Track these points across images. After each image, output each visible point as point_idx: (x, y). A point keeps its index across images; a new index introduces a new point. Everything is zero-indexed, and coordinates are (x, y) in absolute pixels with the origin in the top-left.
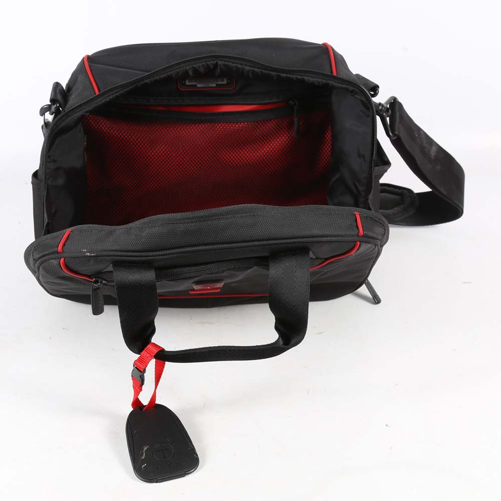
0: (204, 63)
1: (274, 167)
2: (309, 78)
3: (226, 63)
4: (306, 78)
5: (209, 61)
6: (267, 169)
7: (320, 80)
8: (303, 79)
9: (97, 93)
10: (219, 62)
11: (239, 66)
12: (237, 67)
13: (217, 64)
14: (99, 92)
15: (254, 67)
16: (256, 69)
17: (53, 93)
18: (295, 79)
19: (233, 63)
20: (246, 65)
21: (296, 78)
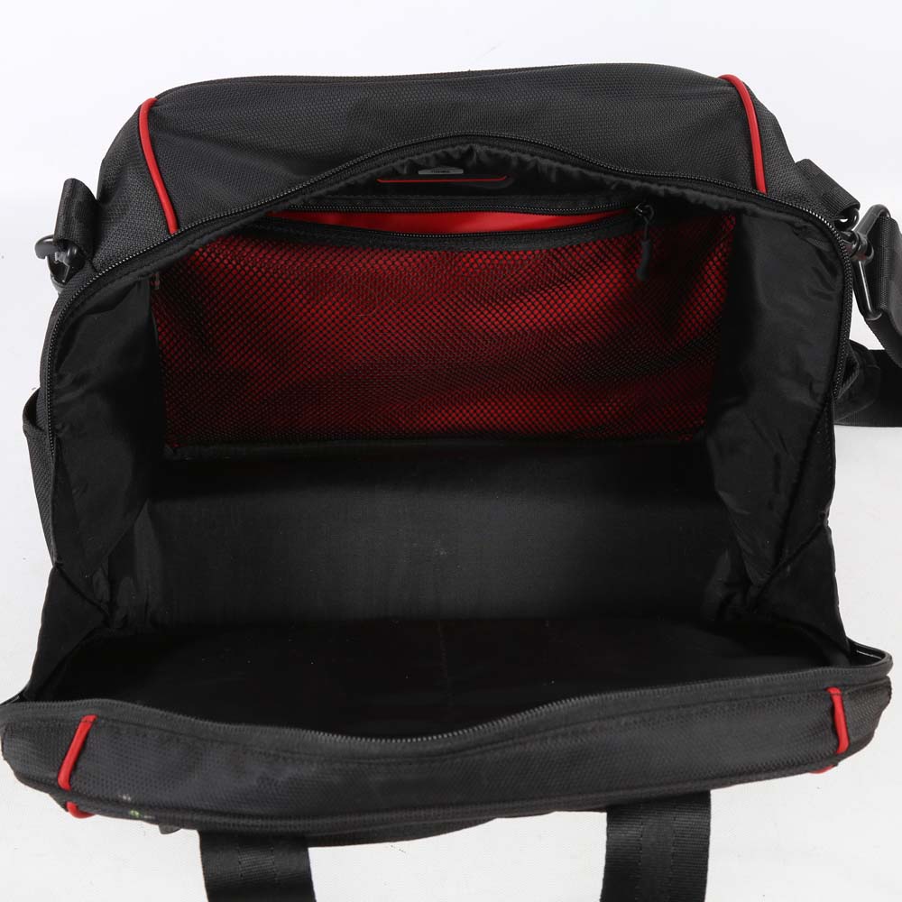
0: (439, 152)
1: (585, 335)
2: (697, 193)
3: (494, 150)
4: (689, 193)
5: (453, 146)
6: (568, 339)
7: (723, 199)
8: (684, 194)
9: (173, 230)
10: (478, 148)
11: (527, 157)
12: (520, 160)
13: (471, 151)
14: (178, 226)
15: (563, 162)
16: (568, 168)
17: (62, 219)
18: (662, 193)
19: (512, 151)
20: (544, 157)
21: (666, 191)
